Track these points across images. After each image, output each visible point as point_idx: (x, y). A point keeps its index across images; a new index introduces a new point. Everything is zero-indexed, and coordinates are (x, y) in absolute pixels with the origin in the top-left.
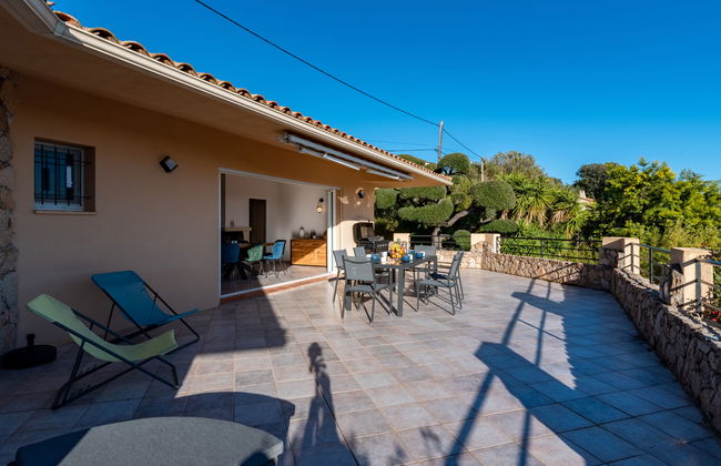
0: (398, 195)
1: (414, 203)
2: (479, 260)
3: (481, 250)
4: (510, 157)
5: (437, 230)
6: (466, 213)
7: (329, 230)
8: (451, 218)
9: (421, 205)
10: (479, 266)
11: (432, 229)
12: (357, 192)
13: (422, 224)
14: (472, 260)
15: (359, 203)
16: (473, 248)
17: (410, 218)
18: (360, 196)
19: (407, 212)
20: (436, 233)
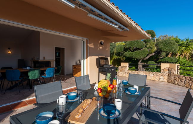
0: (124, 47)
1: (131, 50)
2: (166, 77)
3: (167, 72)
4: (165, 36)
5: (141, 61)
6: (154, 54)
7: (82, 61)
8: (147, 56)
9: (134, 51)
10: (166, 81)
11: (138, 61)
12: (100, 42)
13: (134, 58)
14: (162, 77)
15: (101, 48)
16: (162, 71)
17: (129, 56)
18: (101, 44)
19: (128, 54)
20: (140, 62)
